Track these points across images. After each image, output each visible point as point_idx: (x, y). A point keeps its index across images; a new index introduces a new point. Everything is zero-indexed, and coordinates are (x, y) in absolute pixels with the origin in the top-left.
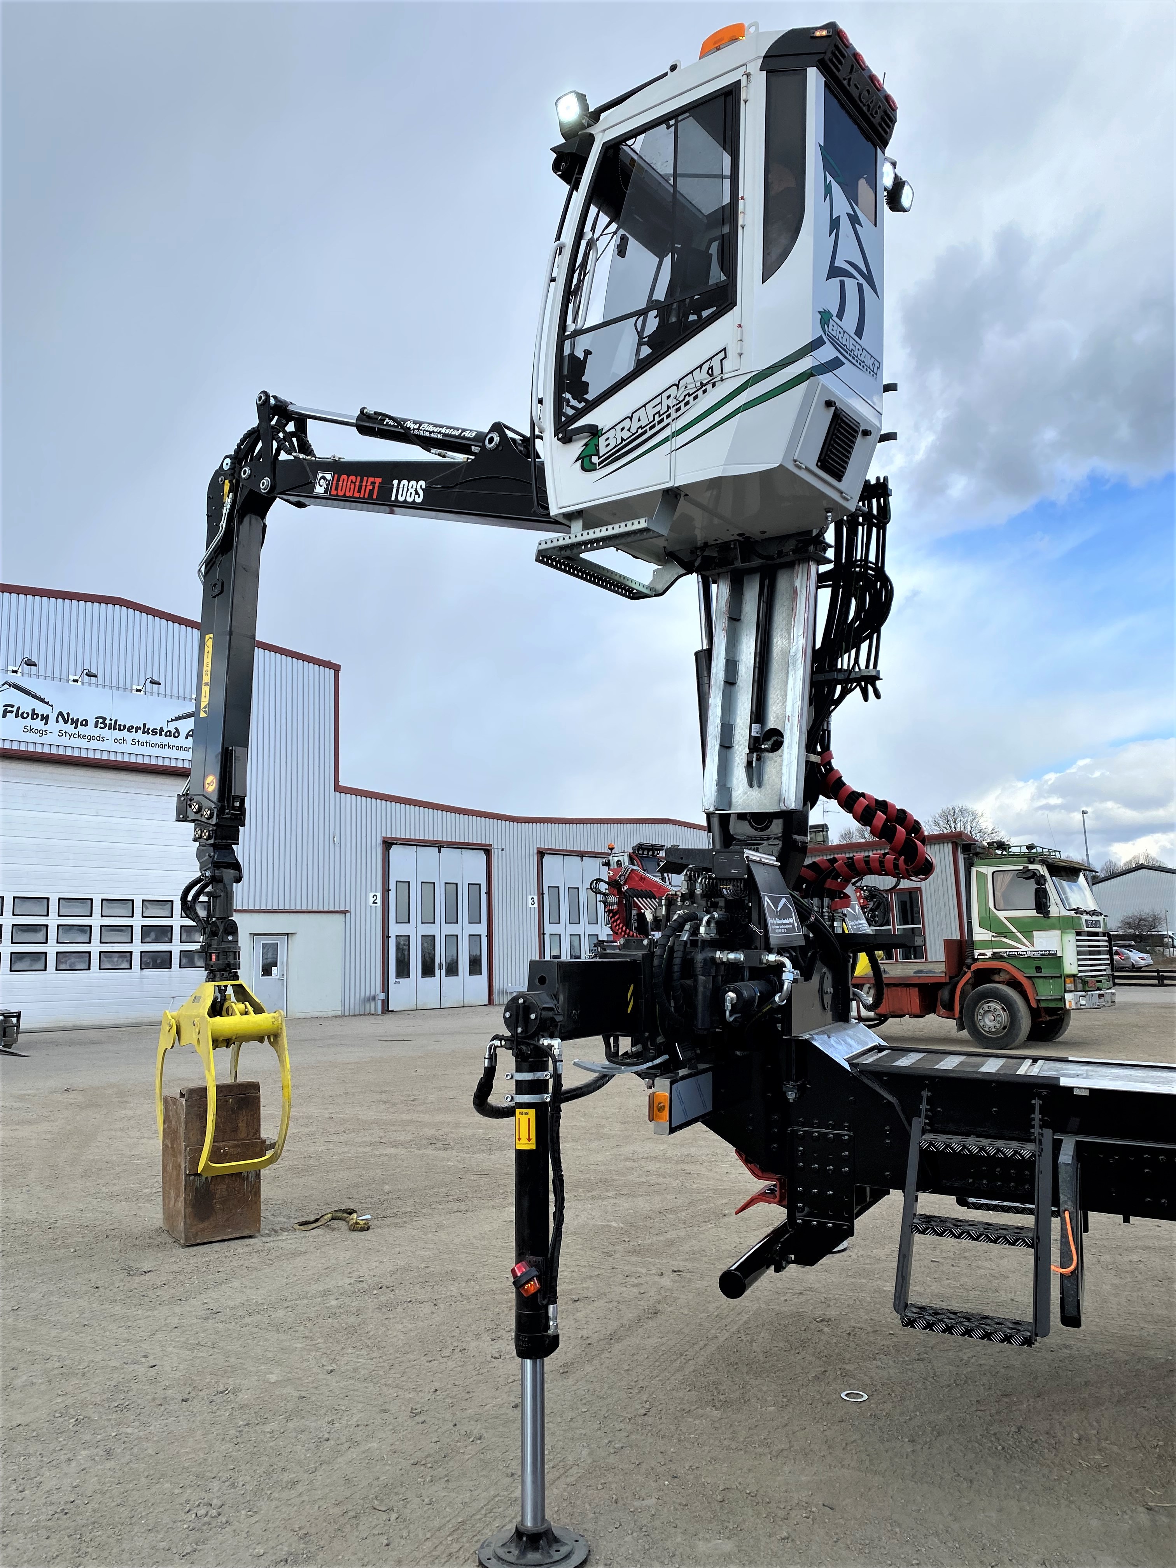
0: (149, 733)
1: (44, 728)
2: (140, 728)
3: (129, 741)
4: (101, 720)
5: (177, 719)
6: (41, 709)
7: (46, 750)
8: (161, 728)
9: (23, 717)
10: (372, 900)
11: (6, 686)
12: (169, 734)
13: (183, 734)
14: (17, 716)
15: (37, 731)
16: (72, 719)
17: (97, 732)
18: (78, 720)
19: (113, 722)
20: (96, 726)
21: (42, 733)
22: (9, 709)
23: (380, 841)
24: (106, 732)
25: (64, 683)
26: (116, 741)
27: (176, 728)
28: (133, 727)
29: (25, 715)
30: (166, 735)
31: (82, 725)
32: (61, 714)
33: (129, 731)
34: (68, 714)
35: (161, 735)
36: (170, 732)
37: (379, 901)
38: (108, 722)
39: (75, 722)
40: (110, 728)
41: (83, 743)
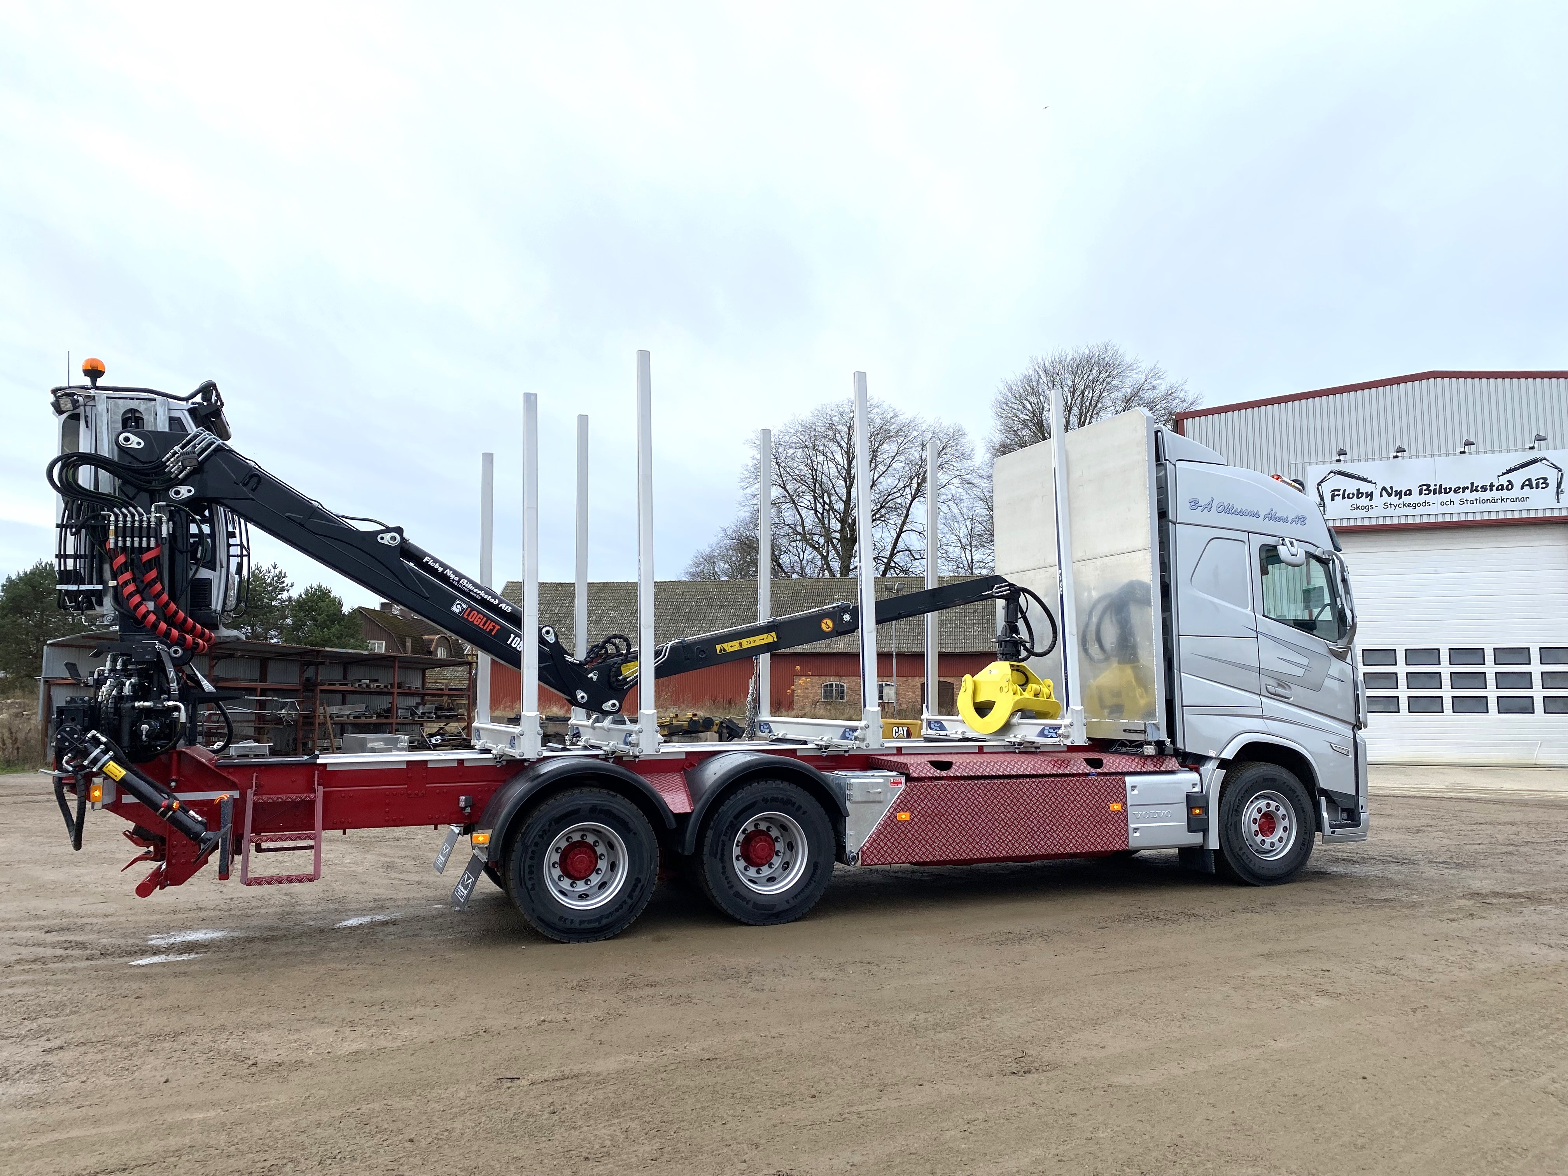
0: (1477, 491)
1: (1370, 503)
2: (1467, 488)
3: (1457, 502)
4: (1425, 488)
5: (1509, 472)
6: (1365, 487)
7: (1374, 522)
8: (1492, 483)
11: (1332, 474)
12: (1501, 488)
13: (1517, 484)
14: (1344, 498)
16: (1396, 491)
18: (1401, 491)
19: (1438, 487)
20: (1420, 493)
21: (1368, 508)
22: (1336, 493)
25: (1384, 462)
26: (1442, 504)
27: (1509, 481)
28: (1459, 488)
29: (1351, 496)
30: (1497, 490)
31: (1405, 495)
32: (1384, 489)
33: (1455, 492)
34: (1391, 488)
35: (1491, 490)
36: (1502, 485)
38: (1432, 488)
39: (1399, 494)
40: (1435, 493)
41: (1409, 511)
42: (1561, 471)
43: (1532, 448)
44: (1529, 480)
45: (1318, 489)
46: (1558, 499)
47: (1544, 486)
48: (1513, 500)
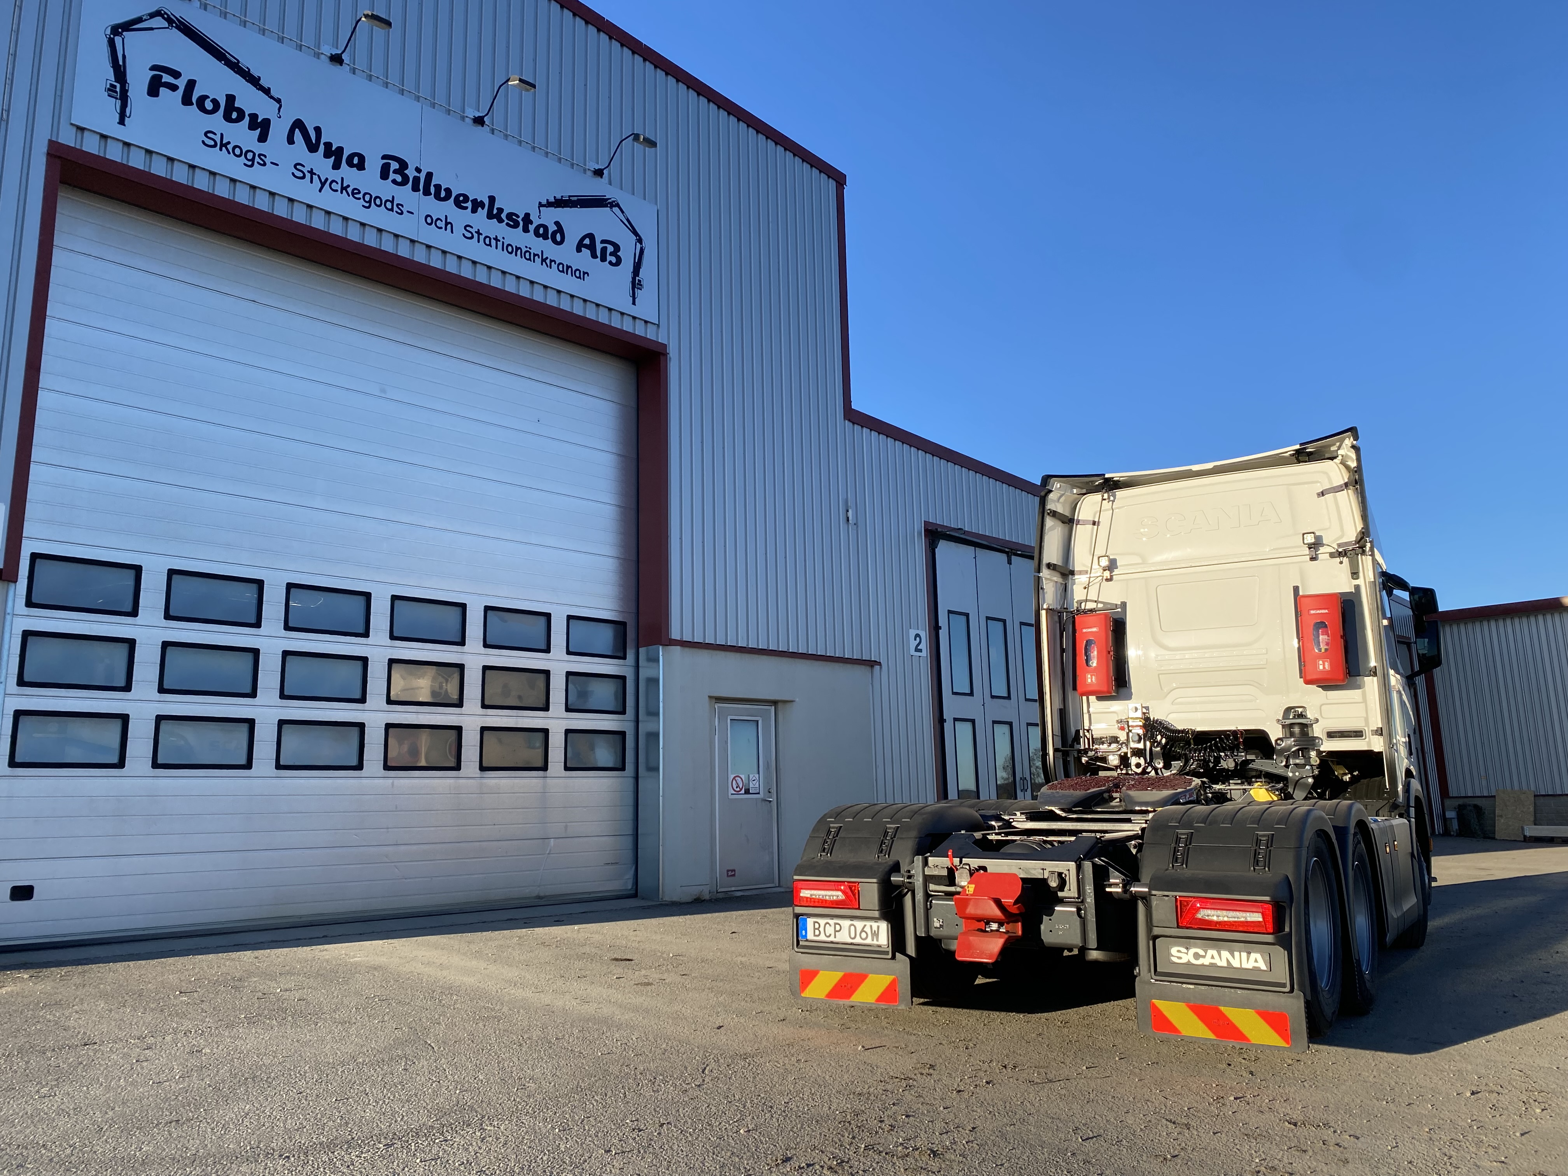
0: (500, 221)
1: (259, 148)
2: (482, 204)
3: (459, 229)
4: (395, 165)
5: (559, 203)
6: (251, 101)
7: (262, 203)
8: (527, 215)
9: (203, 109)
10: (913, 644)
11: (159, 22)
12: (542, 232)
13: (572, 237)
14: (187, 100)
15: (238, 152)
16: (328, 145)
17: (386, 189)
18: (340, 150)
19: (422, 176)
20: (384, 175)
21: (253, 160)
22: (166, 78)
23: (919, 527)
24: (405, 195)
25: (306, 58)
26: (430, 221)
27: (557, 223)
28: (466, 198)
29: (209, 105)
30: (537, 234)
31: (350, 164)
32: (298, 124)
33: (458, 204)
34: (318, 130)
36: (546, 228)
37: (923, 646)
38: (411, 173)
39: (334, 154)
40: (415, 188)
41: (352, 208)
42: (640, 241)
43: (599, 173)
44: (591, 236)
45: (112, 44)
46: (634, 299)
47: (614, 260)
48: (566, 269)
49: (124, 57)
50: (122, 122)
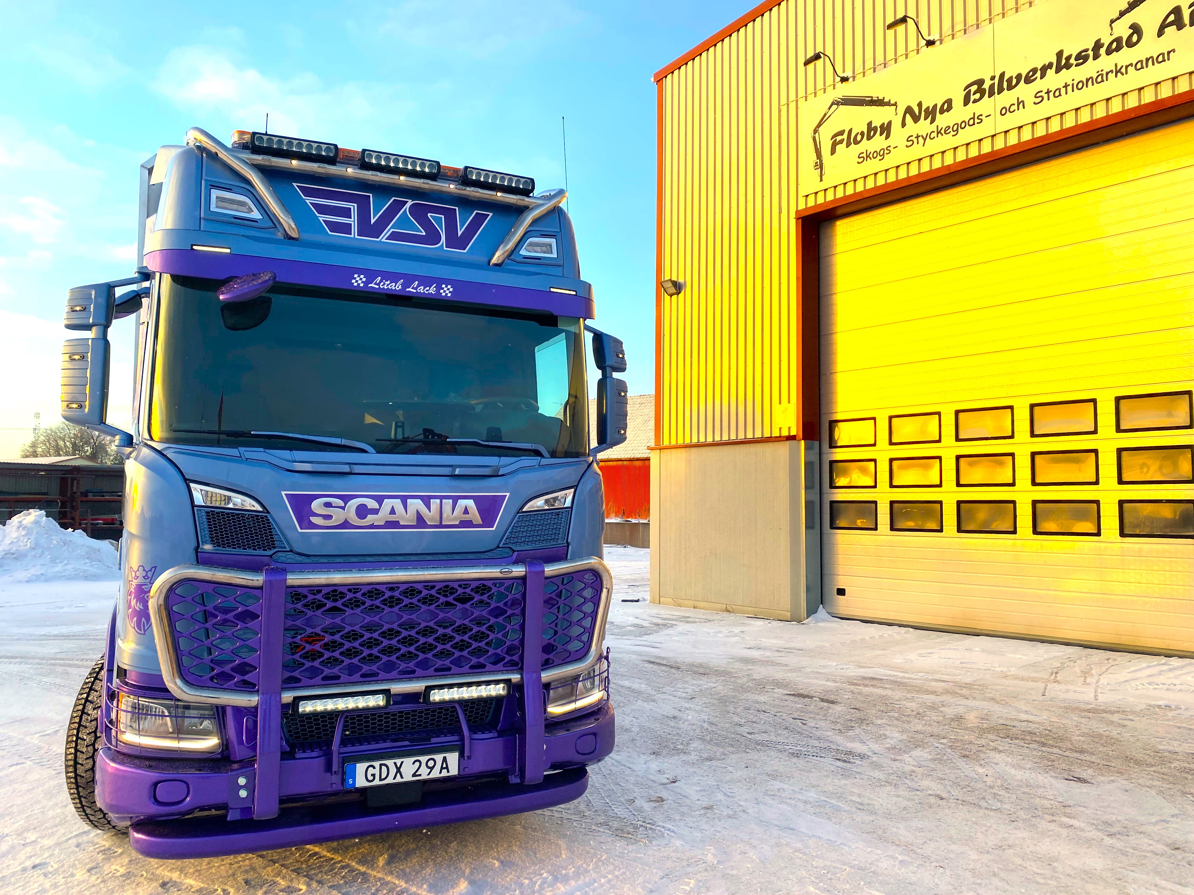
1: (887, 144)
5: (1133, 6)
6: (880, 116)
9: (856, 142)
14: (849, 144)
15: (875, 155)
16: (927, 109)
17: (969, 111)
19: (996, 81)
24: (985, 105)
27: (1133, 26)
40: (992, 94)
44: (1176, 10)
48: (1141, 65)
49: (820, 142)
50: (821, 180)
